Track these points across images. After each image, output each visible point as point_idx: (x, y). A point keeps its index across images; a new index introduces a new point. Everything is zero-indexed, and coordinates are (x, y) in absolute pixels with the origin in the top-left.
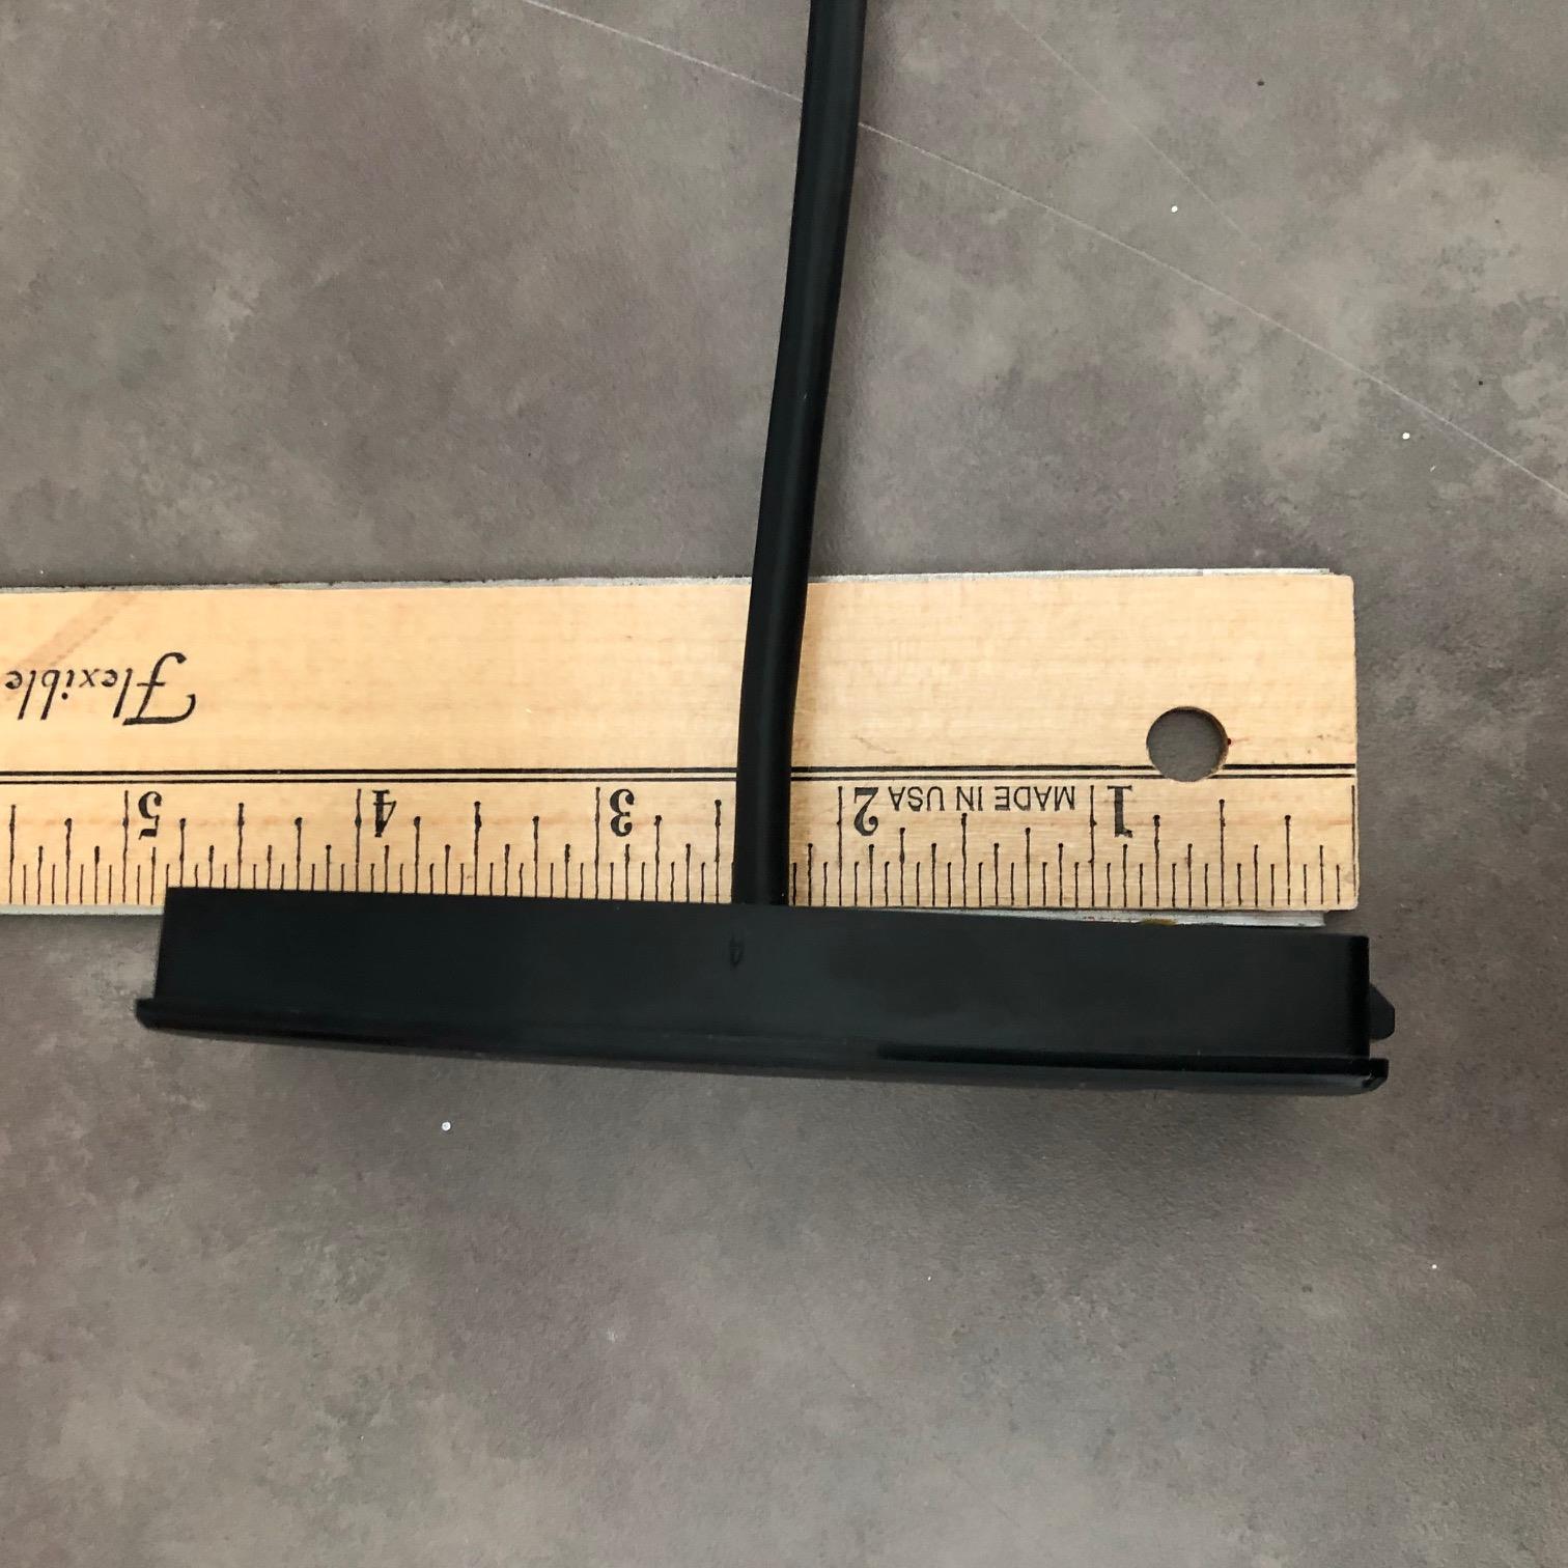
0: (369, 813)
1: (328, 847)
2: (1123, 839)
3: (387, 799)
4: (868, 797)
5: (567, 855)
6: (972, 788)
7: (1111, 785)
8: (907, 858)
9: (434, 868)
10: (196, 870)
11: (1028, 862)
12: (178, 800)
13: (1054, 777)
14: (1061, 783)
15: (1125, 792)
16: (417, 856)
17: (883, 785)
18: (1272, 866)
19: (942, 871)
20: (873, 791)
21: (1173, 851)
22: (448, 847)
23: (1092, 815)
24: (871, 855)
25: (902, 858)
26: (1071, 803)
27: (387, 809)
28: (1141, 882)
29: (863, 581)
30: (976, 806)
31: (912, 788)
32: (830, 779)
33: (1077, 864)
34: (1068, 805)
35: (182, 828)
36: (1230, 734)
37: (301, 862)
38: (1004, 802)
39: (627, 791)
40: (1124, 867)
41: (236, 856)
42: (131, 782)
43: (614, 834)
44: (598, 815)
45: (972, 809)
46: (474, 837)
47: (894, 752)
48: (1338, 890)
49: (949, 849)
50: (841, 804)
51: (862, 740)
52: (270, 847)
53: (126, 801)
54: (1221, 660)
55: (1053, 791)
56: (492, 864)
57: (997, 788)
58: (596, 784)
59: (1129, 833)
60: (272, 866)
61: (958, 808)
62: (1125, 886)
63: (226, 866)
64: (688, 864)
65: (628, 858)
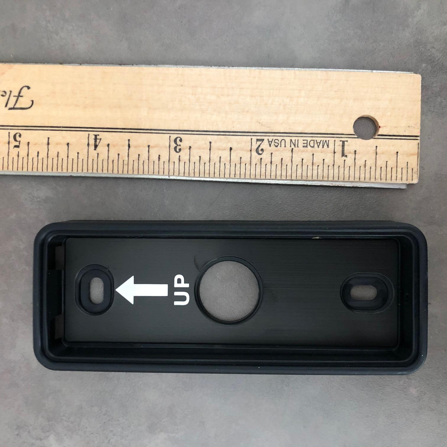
0: (92, 142)
1: (78, 153)
2: (344, 158)
3: (98, 137)
4: (261, 142)
5: (159, 158)
6: (295, 140)
7: (341, 140)
8: (273, 163)
9: (114, 161)
10: (33, 159)
11: (313, 165)
12: (27, 136)
13: (322, 137)
14: (325, 139)
15: (346, 142)
16: (108, 157)
17: (266, 138)
18: (392, 168)
19: (284, 167)
20: (263, 140)
21: (360, 162)
22: (119, 154)
23: (334, 150)
24: (261, 161)
25: (271, 163)
26: (328, 146)
27: (98, 141)
28: (349, 172)
29: (262, 69)
30: (296, 146)
31: (276, 139)
32: (248, 136)
33: (329, 166)
34: (327, 146)
35: (28, 145)
36: (380, 125)
37: (69, 158)
38: (306, 145)
39: (180, 138)
40: (344, 167)
41: (47, 156)
42: (11, 129)
43: (175, 152)
44: (170, 145)
45: (295, 147)
46: (127, 151)
47: (270, 127)
48: (412, 176)
49: (287, 160)
50: (251, 144)
51: (259, 123)
52: (58, 152)
53: (9, 136)
54: (378, 100)
55: (322, 142)
56: (133, 161)
57: (304, 140)
58: (169, 135)
59: (346, 156)
60: (59, 159)
61: (291, 146)
62: (344, 174)
63: (43, 158)
64: (200, 163)
65: (179, 160)
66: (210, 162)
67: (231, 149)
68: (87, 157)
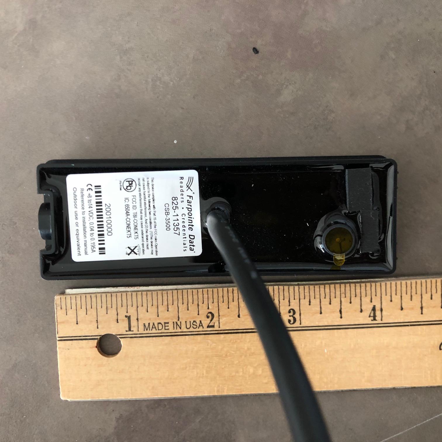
0: (378, 313)
1: (391, 301)
3: (372, 318)
4: (210, 325)
5: (310, 302)
6: (177, 329)
7: (132, 332)
8: (197, 305)
9: (355, 296)
11: (158, 306)
13: (151, 333)
14: (148, 332)
15: (128, 329)
16: (361, 299)
17: (206, 329)
18: (81, 308)
19: (185, 302)
21: (112, 312)
22: (351, 303)
23: (138, 322)
24: (208, 306)
26: (145, 325)
27: (372, 315)
28: (122, 302)
31: (196, 328)
32: (223, 330)
33: (142, 306)
36: (96, 349)
37: (400, 295)
38: (166, 325)
39: (291, 324)
40: (127, 306)
41: (423, 296)
43: (294, 309)
44: (300, 315)
45: (176, 322)
46: (342, 306)
48: (61, 302)
50: (219, 322)
55: (151, 329)
56: (335, 298)
57: (168, 329)
58: (301, 326)
59: (126, 316)
60: (410, 294)
61: (181, 322)
62: (127, 300)
63: (426, 293)
65: (289, 301)
67: (239, 316)
68: (382, 298)
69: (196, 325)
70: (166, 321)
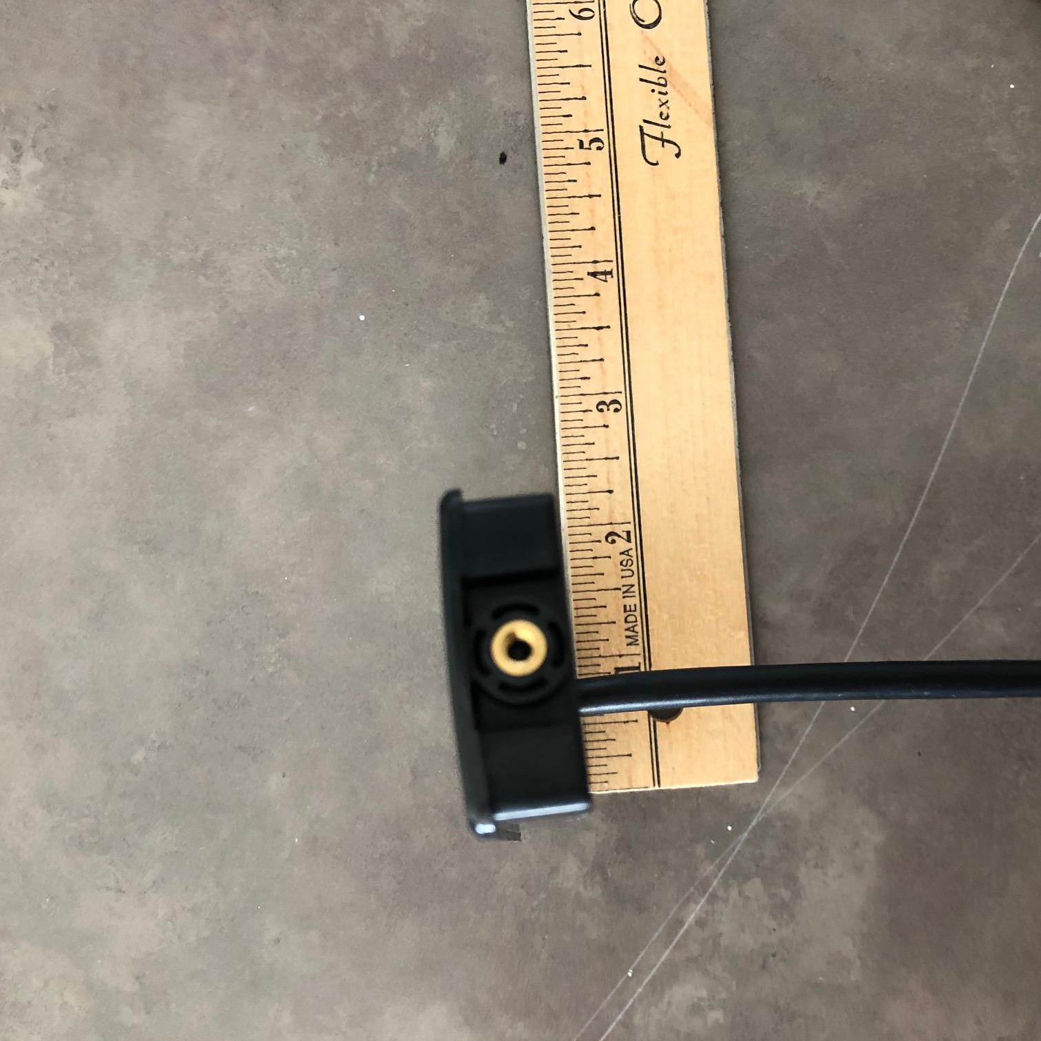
0: (601, 267)
3: (609, 277)
4: (626, 538)
5: (584, 378)
6: (634, 592)
9: (573, 306)
11: (598, 624)
12: (600, 159)
13: (643, 634)
14: (640, 638)
16: (578, 296)
17: (632, 545)
18: (606, 749)
19: (590, 579)
20: (629, 540)
22: (584, 312)
23: (624, 655)
24: (595, 541)
25: (595, 558)
27: (603, 277)
31: (632, 561)
32: (634, 517)
33: (598, 649)
34: (629, 643)
35: (585, 163)
36: (672, 723)
37: (571, 232)
38: (628, 609)
39: (621, 408)
41: (571, 195)
42: (608, 132)
43: (597, 403)
44: (607, 393)
45: (624, 593)
46: (590, 326)
49: (600, 582)
50: (621, 524)
52: (578, 214)
53: (598, 130)
55: (635, 634)
56: (576, 337)
57: (635, 605)
58: (623, 391)
60: (568, 216)
61: (623, 586)
63: (566, 189)
64: (584, 444)
65: (584, 411)
66: (587, 460)
67: (610, 492)
68: (576, 261)
69: (628, 561)
70: (622, 608)
